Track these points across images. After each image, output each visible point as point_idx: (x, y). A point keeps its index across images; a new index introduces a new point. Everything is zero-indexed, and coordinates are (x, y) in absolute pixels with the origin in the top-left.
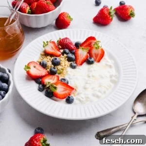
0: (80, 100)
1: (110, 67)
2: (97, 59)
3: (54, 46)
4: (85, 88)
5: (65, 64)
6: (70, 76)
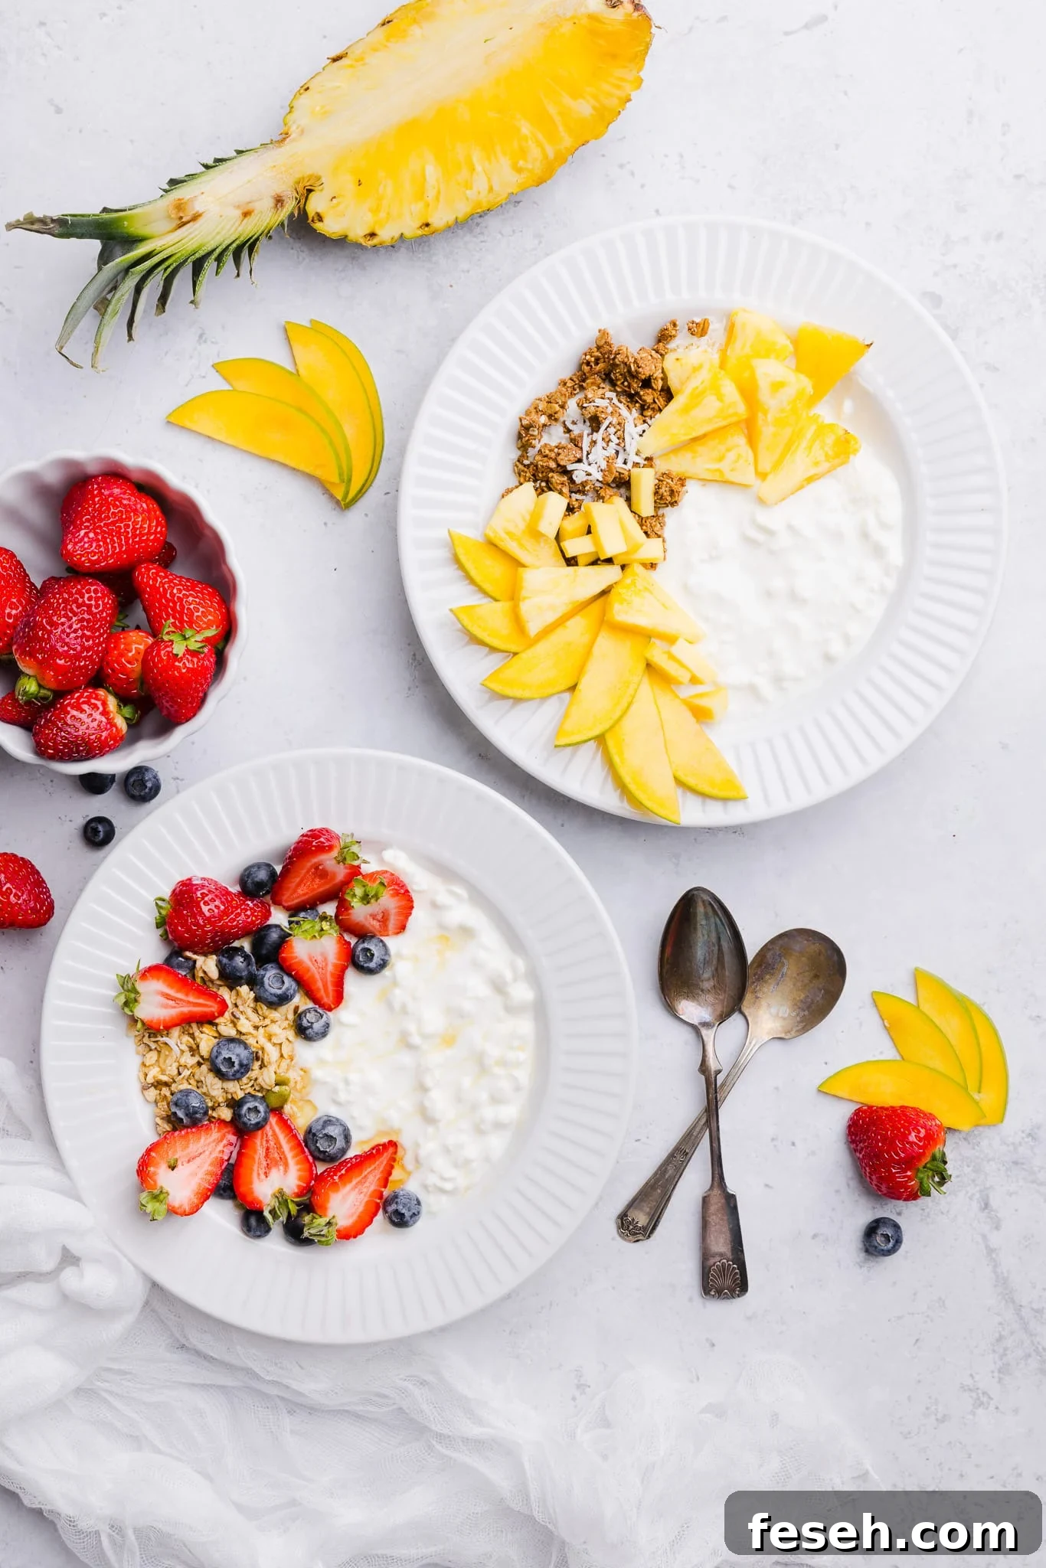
0: (442, 1191)
1: (467, 932)
2: (392, 926)
3: (170, 986)
4: (428, 1118)
5: (275, 1040)
6: (335, 1091)
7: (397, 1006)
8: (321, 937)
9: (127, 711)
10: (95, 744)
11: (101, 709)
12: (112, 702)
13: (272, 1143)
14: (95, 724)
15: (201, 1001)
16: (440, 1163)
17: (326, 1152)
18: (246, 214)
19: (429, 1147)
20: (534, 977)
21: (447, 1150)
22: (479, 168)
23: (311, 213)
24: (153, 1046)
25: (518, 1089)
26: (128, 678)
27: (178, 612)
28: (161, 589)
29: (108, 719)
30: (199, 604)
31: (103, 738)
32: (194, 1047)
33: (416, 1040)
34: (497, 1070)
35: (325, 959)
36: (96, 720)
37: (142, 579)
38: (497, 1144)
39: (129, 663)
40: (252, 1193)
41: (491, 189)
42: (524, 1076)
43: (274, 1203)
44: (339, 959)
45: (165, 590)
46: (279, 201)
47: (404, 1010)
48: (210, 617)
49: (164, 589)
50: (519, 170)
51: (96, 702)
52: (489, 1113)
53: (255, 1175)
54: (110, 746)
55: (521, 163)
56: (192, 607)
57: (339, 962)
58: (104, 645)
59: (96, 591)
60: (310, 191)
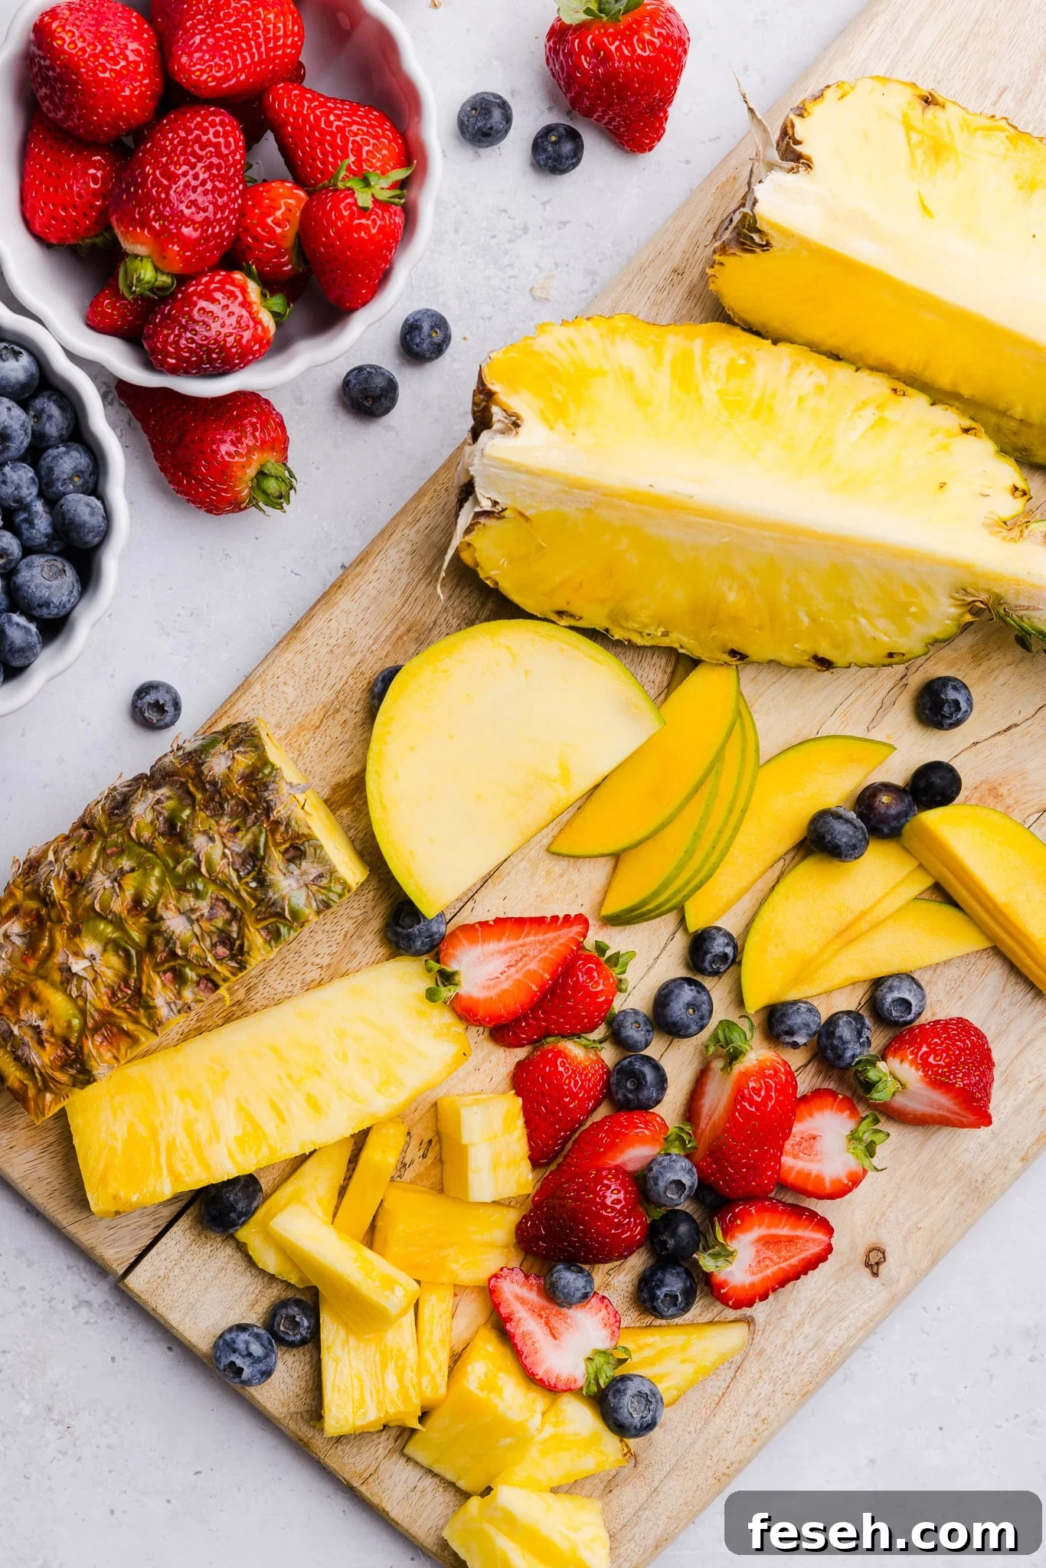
9: (277, 302)
10: (234, 350)
11: (240, 298)
12: (253, 289)
14: (233, 320)
26: (279, 248)
27: (340, 148)
28: (312, 117)
29: (250, 313)
30: (368, 133)
31: (244, 341)
36: (233, 313)
37: (281, 104)
39: (278, 224)
45: (317, 119)
48: (384, 152)
49: (315, 116)
51: (232, 288)
54: (254, 353)
56: (358, 138)
58: (240, 201)
59: (222, 124)
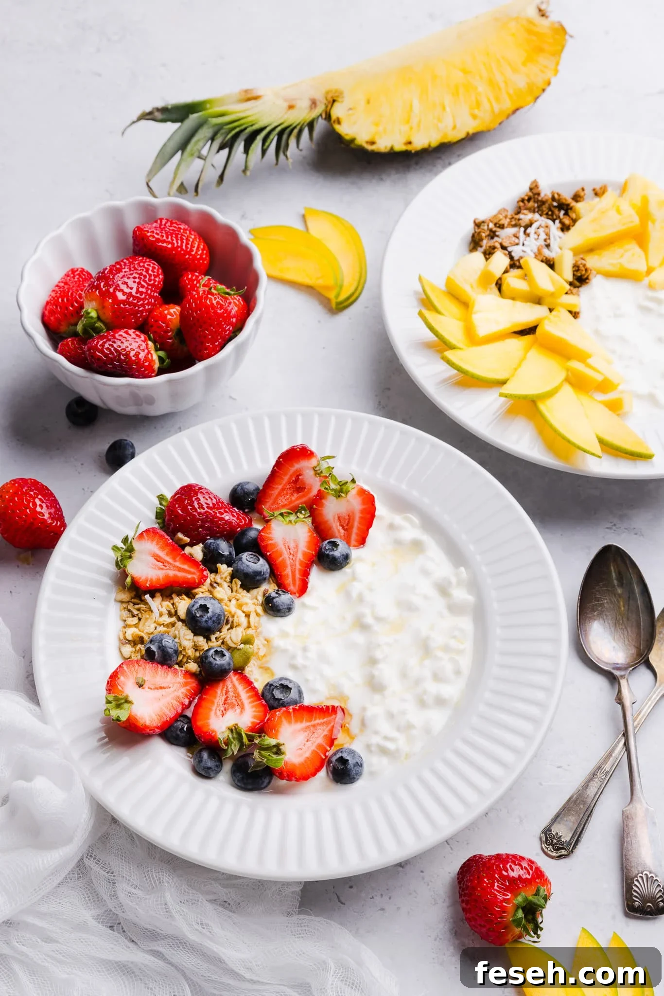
0: (384, 751)
1: (417, 546)
2: (354, 536)
3: (162, 548)
4: (375, 686)
5: (245, 609)
6: (294, 657)
7: (354, 595)
8: (296, 522)
9: (161, 353)
12: (151, 345)
13: (231, 694)
15: (186, 567)
16: (385, 727)
17: (281, 699)
18: (291, 107)
19: (375, 710)
20: (474, 586)
21: (391, 716)
22: (448, 109)
23: (334, 116)
24: (136, 612)
25: (458, 672)
26: (166, 327)
32: (173, 611)
33: (369, 620)
34: (440, 654)
35: (297, 547)
38: (438, 719)
39: (170, 315)
40: (208, 725)
41: (454, 128)
42: (466, 662)
43: (227, 734)
44: (308, 548)
46: (314, 103)
47: (361, 599)
50: (474, 117)
52: (432, 688)
53: (212, 714)
55: (476, 112)
57: (308, 551)
60: (334, 101)
